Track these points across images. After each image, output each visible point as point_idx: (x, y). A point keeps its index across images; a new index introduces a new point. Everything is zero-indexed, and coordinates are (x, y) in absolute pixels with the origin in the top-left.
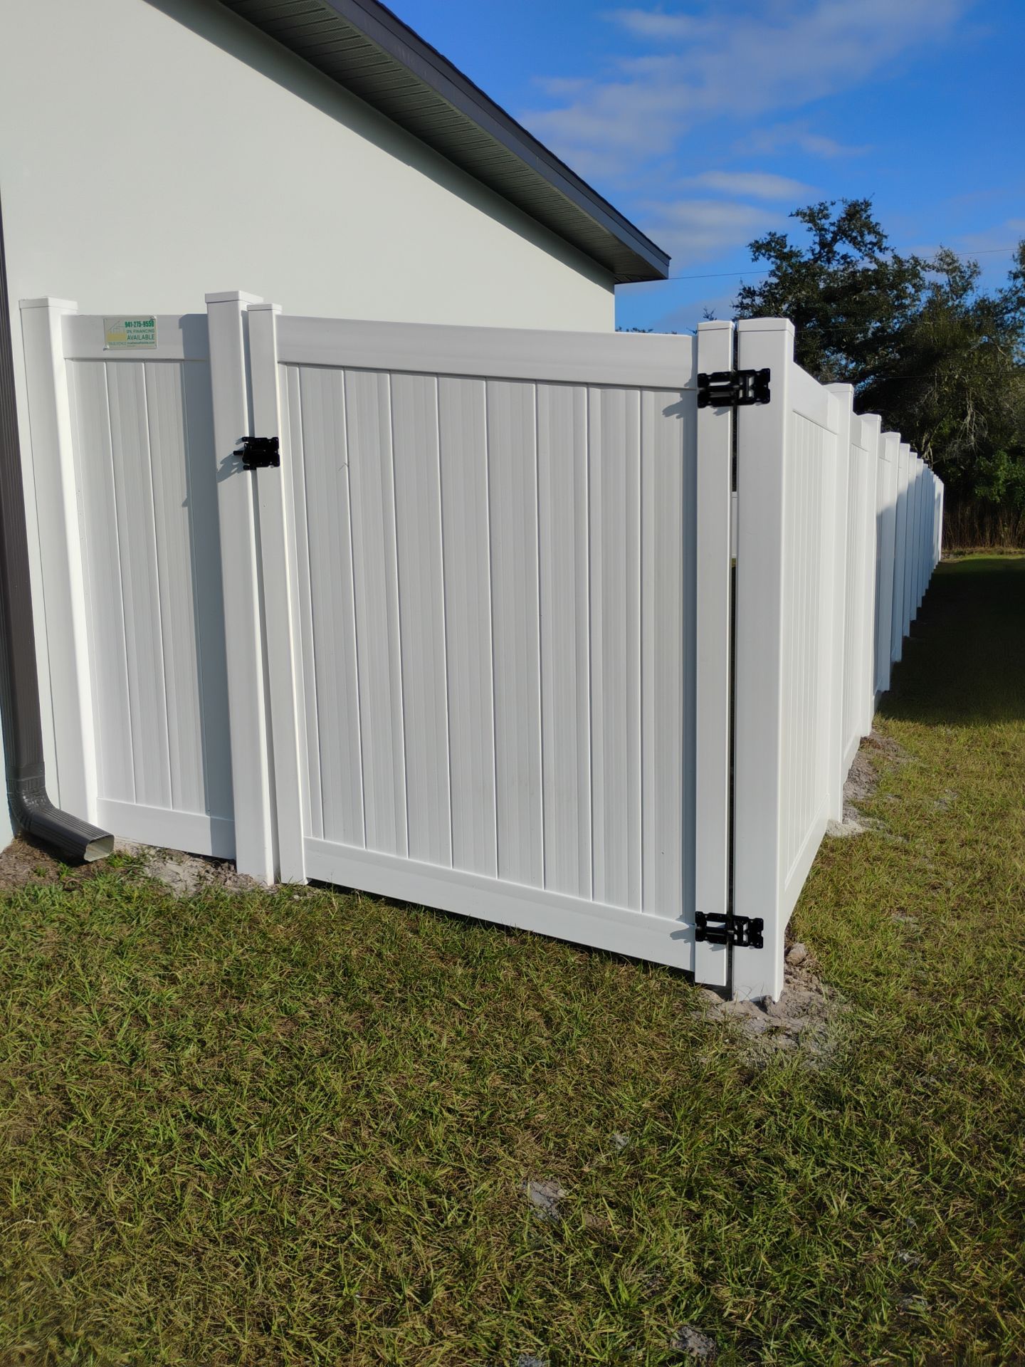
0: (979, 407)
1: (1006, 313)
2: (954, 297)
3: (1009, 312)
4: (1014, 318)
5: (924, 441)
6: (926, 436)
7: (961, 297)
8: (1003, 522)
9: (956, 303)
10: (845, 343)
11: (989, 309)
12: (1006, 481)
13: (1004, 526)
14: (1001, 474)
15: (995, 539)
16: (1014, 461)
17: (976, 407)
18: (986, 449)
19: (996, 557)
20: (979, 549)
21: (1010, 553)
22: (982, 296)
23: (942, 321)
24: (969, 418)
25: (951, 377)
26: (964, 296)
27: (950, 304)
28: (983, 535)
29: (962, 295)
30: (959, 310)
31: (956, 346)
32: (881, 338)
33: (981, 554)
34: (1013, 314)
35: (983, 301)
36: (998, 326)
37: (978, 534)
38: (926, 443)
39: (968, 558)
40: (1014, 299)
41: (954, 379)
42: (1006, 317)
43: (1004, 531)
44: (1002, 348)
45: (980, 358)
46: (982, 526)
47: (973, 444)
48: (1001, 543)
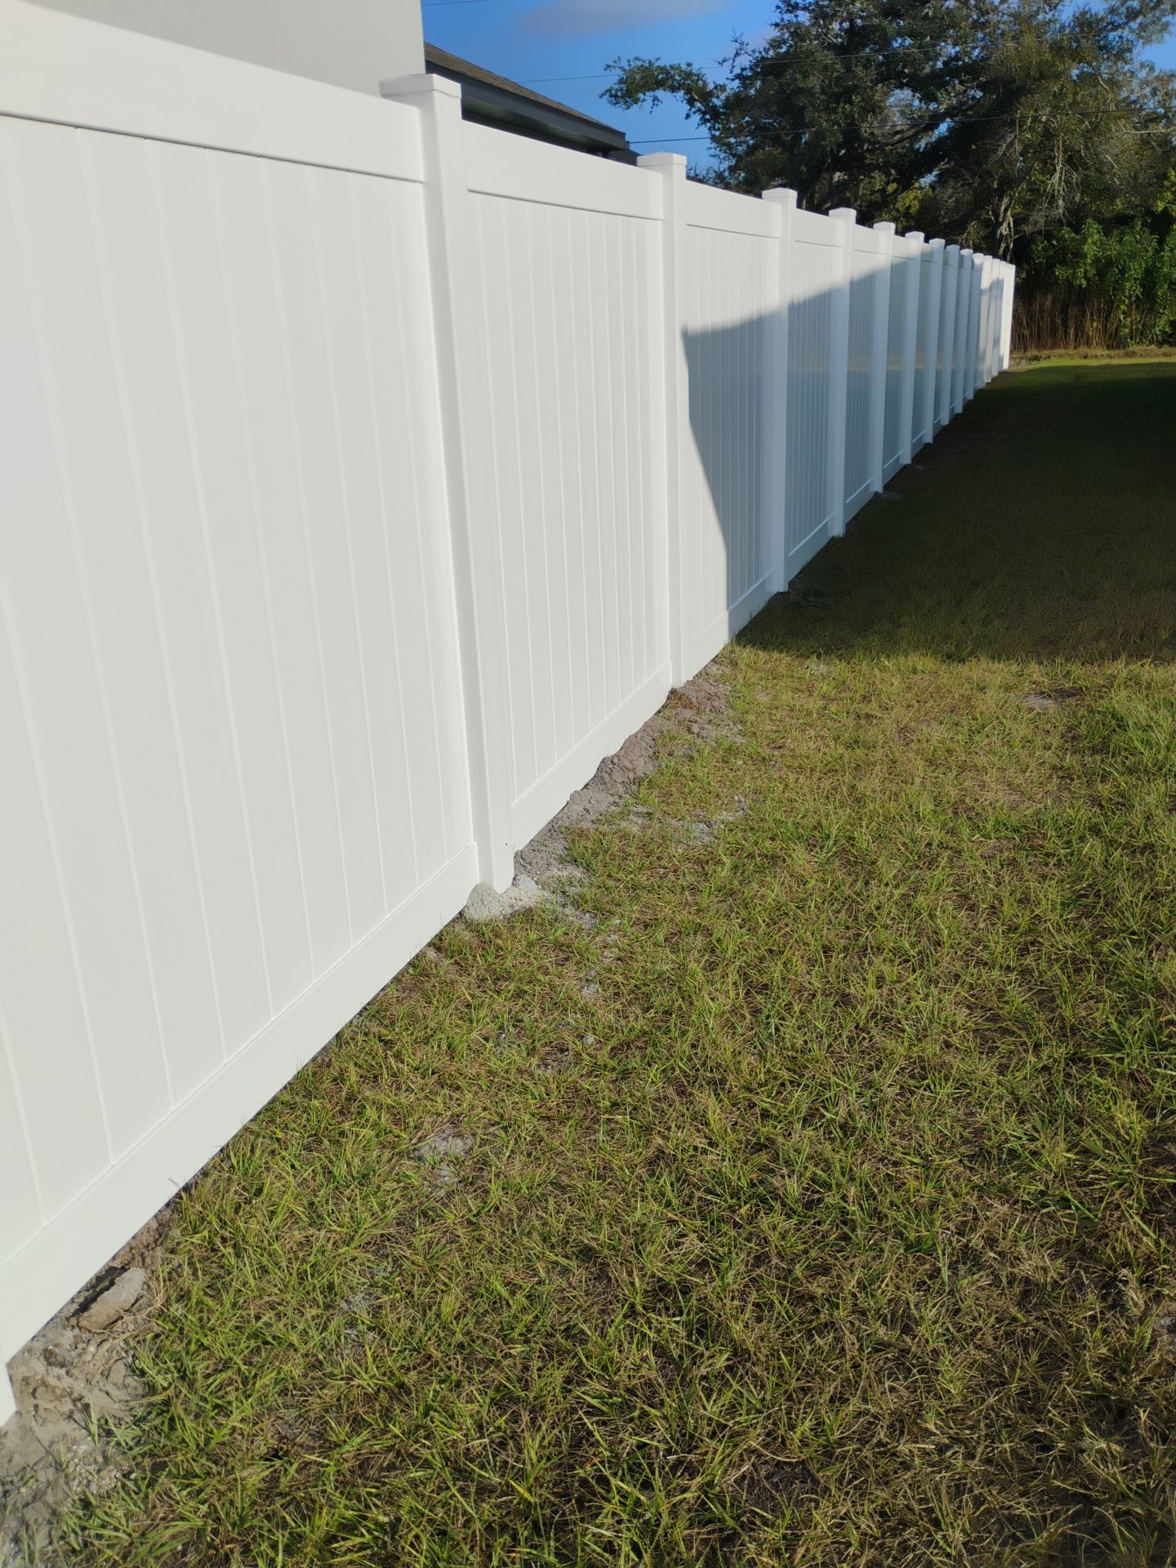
0: (1073, 161)
1: (1113, 30)
2: (1047, 9)
3: (1115, 28)
4: (1121, 37)
5: (1003, 207)
6: (1006, 200)
7: (1055, 8)
8: (1092, 315)
9: (1049, 16)
10: (907, 76)
11: (1090, 25)
12: (1097, 260)
13: (1092, 320)
14: (1090, 249)
15: (1082, 339)
16: (1106, 234)
17: (1069, 161)
18: (1076, 218)
19: (1078, 362)
20: (1058, 351)
21: (1096, 357)
22: (1082, 7)
23: (1029, 40)
24: (1057, 175)
25: (1036, 119)
26: (1059, 7)
27: (1040, 17)
28: (1066, 333)
29: (1057, 5)
30: (1052, 25)
31: (1042, 76)
32: (952, 69)
33: (1062, 359)
34: (1119, 32)
35: (1084, 13)
36: (1101, 48)
37: (1061, 331)
38: (1006, 210)
39: (1043, 364)
40: (1123, 10)
41: (1040, 122)
42: (1112, 35)
43: (1093, 327)
44: (1103, 80)
45: (1076, 93)
46: (1065, 323)
47: (1061, 210)
48: (1088, 344)
